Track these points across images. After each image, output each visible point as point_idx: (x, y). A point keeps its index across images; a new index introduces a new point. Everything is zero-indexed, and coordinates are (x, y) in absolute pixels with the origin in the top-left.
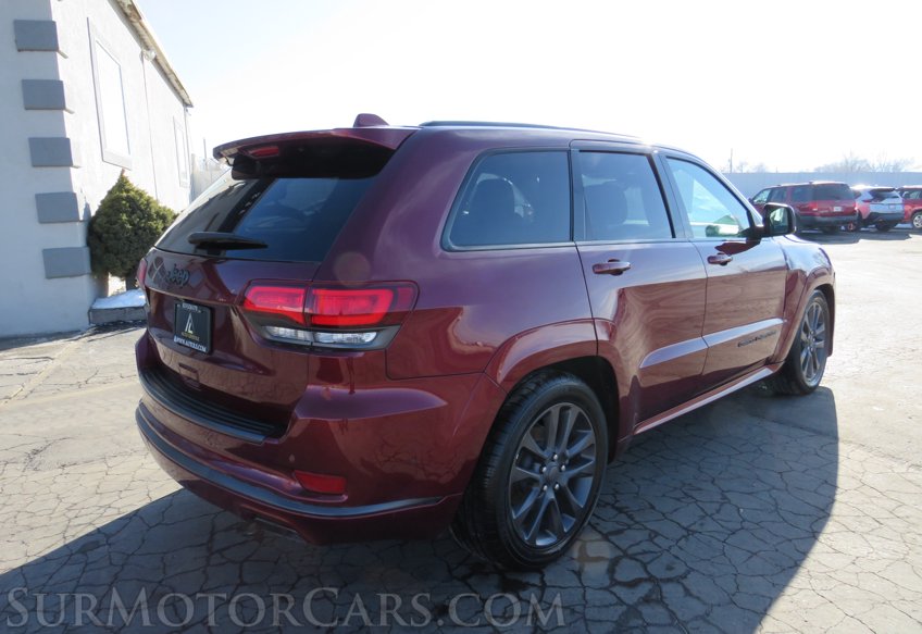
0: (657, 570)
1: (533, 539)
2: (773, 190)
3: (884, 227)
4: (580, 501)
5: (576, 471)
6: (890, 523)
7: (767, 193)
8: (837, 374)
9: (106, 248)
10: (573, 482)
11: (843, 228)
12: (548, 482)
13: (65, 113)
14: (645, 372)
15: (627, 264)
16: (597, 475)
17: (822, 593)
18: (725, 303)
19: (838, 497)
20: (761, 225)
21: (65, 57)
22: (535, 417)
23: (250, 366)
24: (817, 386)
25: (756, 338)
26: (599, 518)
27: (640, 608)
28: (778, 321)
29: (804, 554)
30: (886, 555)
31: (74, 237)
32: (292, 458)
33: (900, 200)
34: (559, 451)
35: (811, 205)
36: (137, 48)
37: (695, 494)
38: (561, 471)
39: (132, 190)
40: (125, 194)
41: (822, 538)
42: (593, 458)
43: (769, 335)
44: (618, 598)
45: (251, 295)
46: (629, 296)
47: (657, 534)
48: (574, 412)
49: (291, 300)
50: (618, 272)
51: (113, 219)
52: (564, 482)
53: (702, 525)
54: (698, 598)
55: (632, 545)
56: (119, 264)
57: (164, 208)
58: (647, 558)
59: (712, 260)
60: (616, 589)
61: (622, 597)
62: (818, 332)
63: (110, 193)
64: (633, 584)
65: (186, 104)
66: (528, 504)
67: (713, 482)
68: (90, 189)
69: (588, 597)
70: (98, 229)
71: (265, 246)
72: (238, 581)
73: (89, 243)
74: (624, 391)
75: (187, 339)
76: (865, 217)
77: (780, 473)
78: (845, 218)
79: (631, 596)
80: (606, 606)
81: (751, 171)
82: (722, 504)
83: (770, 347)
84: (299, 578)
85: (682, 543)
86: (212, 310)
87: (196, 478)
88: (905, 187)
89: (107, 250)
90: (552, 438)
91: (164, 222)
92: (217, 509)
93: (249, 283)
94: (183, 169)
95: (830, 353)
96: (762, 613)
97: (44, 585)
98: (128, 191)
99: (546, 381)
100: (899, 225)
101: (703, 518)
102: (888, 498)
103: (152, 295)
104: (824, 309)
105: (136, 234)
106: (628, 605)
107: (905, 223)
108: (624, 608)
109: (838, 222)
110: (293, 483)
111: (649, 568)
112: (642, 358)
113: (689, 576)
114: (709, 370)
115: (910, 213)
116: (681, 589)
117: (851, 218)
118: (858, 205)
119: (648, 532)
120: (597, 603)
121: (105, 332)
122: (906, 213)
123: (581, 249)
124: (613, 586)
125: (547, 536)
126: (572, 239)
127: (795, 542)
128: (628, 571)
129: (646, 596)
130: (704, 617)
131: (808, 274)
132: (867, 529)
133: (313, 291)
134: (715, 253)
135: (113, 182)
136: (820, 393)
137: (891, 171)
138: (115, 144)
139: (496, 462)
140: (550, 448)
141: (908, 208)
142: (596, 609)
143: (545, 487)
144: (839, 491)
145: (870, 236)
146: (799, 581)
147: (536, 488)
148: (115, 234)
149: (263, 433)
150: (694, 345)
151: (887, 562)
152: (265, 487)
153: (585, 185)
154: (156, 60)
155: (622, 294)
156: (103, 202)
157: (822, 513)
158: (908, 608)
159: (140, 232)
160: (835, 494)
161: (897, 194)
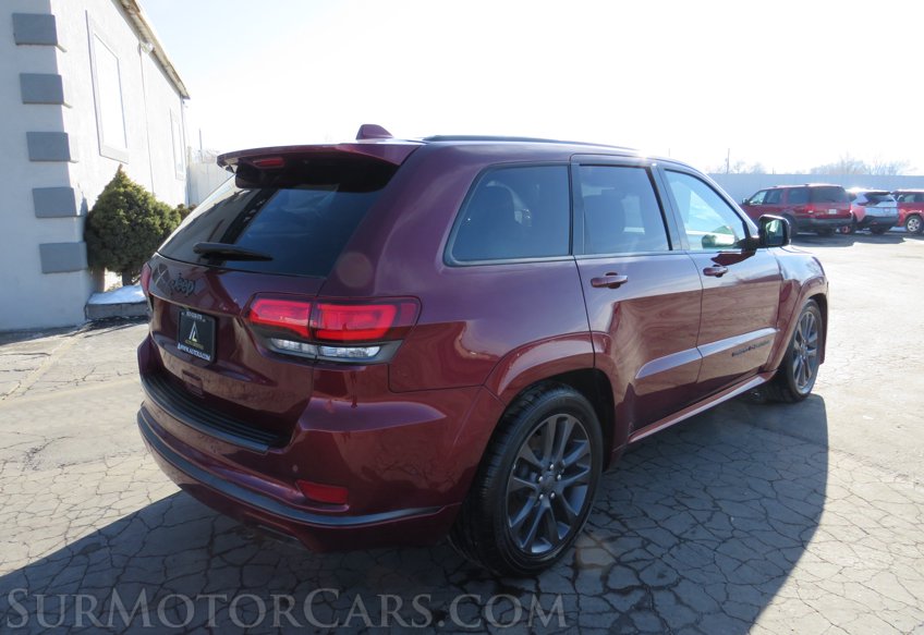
0: (649, 577)
1: (529, 548)
2: (769, 192)
3: (879, 230)
4: (574, 509)
5: (571, 480)
6: (876, 532)
7: (763, 195)
8: (829, 382)
9: (104, 244)
10: (568, 491)
11: (838, 230)
12: (544, 491)
13: (63, 107)
14: (640, 382)
15: (624, 278)
16: (592, 482)
17: (809, 602)
18: (720, 312)
19: (827, 507)
20: (756, 236)
21: (63, 51)
22: (533, 428)
23: (253, 376)
24: (809, 393)
25: (749, 347)
26: (593, 524)
27: (633, 616)
28: (771, 331)
29: (793, 563)
30: (872, 565)
31: (70, 232)
32: (295, 468)
33: (895, 204)
34: (555, 461)
35: (807, 207)
36: (134, 40)
37: (688, 502)
38: (556, 480)
39: (130, 185)
40: (122, 190)
41: (810, 547)
42: (589, 468)
43: (762, 344)
44: (612, 606)
45: (255, 308)
46: (624, 310)
47: (650, 542)
48: (570, 422)
49: (297, 314)
50: (616, 285)
51: (110, 214)
52: (560, 490)
53: (693, 533)
54: (689, 606)
55: (624, 553)
56: (115, 259)
57: (162, 204)
58: (639, 566)
59: (707, 272)
60: (610, 597)
61: (615, 605)
62: (811, 340)
63: (107, 188)
64: (625, 592)
65: (183, 96)
66: (524, 513)
67: (705, 490)
68: (88, 183)
69: (582, 604)
70: (95, 224)
71: (271, 259)
72: (239, 585)
73: (86, 238)
74: (619, 398)
75: (191, 347)
76: (859, 220)
77: (770, 482)
78: (840, 221)
79: (624, 604)
80: (600, 614)
81: (748, 171)
82: (713, 512)
83: (763, 356)
84: (299, 582)
85: (674, 551)
86: (217, 319)
87: (196, 483)
88: (900, 190)
89: (104, 245)
90: (549, 448)
91: (161, 218)
92: (215, 513)
93: (254, 296)
94: (179, 161)
95: (822, 360)
96: (751, 622)
97: (47, 587)
98: (125, 186)
99: (543, 393)
100: (893, 229)
101: (694, 526)
102: (876, 508)
103: (156, 303)
104: (816, 318)
105: (133, 230)
106: (620, 612)
107: (899, 226)
108: (617, 615)
109: (832, 225)
110: (295, 492)
111: (642, 575)
112: (637, 368)
113: (680, 584)
114: (702, 379)
115: (904, 217)
116: (672, 597)
117: (846, 220)
118: (854, 208)
119: (641, 539)
120: (591, 611)
121: (101, 327)
122: (900, 216)
123: (579, 262)
124: (606, 594)
125: (543, 543)
126: (571, 253)
127: (784, 552)
128: (621, 579)
129: (639, 603)
130: (695, 626)
131: (802, 283)
132: (854, 539)
133: (319, 306)
134: (711, 264)
135: (110, 177)
136: (812, 401)
137: (887, 173)
138: (113, 138)
139: (493, 472)
140: (546, 459)
141: (902, 211)
142: (589, 616)
143: (542, 496)
144: (827, 500)
145: (864, 239)
146: (788, 590)
147: (532, 498)
148: (112, 230)
149: (267, 443)
150: (689, 356)
151: (873, 572)
152: (269, 496)
153: (584, 195)
154: (153, 53)
155: (617, 309)
156: (100, 197)
157: (811, 522)
158: (891, 617)
159: (137, 228)
160: (824, 503)
161: (892, 197)
